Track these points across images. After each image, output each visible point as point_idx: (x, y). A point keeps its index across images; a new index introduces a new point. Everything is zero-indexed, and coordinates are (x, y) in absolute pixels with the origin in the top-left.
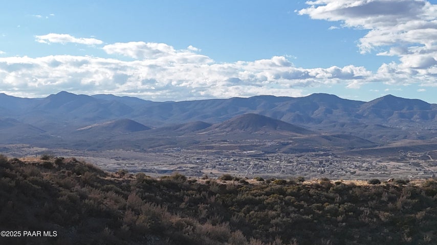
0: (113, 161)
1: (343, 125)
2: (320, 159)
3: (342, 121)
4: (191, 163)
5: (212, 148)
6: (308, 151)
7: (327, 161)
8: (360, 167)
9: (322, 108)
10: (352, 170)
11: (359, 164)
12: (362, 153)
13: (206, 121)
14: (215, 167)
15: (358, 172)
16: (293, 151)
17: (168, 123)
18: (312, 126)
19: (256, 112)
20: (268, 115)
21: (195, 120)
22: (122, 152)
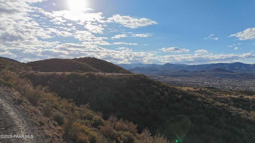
0: (181, 79)
1: (244, 71)
2: (239, 80)
3: (244, 69)
4: (201, 80)
5: (206, 77)
6: (234, 78)
7: (241, 81)
8: (251, 83)
9: (238, 66)
10: (249, 83)
11: (251, 82)
12: (252, 79)
13: (204, 70)
14: (207, 82)
15: (251, 84)
16: (230, 78)
17: (194, 70)
18: (235, 71)
19: (218, 67)
20: (221, 68)
21: (201, 69)
22: (182, 77)
